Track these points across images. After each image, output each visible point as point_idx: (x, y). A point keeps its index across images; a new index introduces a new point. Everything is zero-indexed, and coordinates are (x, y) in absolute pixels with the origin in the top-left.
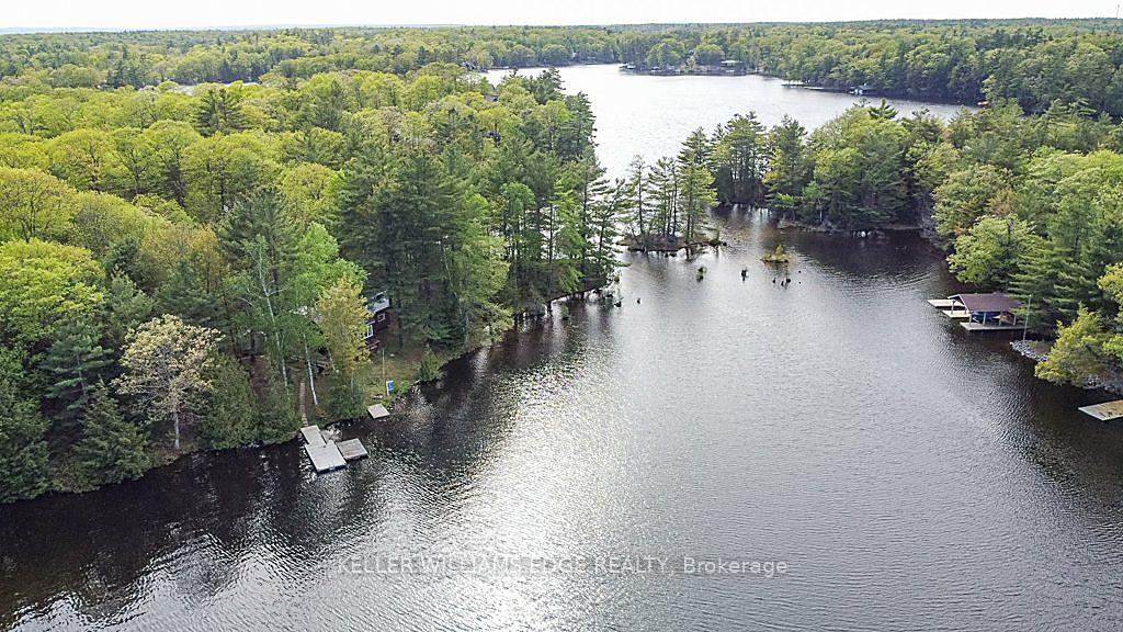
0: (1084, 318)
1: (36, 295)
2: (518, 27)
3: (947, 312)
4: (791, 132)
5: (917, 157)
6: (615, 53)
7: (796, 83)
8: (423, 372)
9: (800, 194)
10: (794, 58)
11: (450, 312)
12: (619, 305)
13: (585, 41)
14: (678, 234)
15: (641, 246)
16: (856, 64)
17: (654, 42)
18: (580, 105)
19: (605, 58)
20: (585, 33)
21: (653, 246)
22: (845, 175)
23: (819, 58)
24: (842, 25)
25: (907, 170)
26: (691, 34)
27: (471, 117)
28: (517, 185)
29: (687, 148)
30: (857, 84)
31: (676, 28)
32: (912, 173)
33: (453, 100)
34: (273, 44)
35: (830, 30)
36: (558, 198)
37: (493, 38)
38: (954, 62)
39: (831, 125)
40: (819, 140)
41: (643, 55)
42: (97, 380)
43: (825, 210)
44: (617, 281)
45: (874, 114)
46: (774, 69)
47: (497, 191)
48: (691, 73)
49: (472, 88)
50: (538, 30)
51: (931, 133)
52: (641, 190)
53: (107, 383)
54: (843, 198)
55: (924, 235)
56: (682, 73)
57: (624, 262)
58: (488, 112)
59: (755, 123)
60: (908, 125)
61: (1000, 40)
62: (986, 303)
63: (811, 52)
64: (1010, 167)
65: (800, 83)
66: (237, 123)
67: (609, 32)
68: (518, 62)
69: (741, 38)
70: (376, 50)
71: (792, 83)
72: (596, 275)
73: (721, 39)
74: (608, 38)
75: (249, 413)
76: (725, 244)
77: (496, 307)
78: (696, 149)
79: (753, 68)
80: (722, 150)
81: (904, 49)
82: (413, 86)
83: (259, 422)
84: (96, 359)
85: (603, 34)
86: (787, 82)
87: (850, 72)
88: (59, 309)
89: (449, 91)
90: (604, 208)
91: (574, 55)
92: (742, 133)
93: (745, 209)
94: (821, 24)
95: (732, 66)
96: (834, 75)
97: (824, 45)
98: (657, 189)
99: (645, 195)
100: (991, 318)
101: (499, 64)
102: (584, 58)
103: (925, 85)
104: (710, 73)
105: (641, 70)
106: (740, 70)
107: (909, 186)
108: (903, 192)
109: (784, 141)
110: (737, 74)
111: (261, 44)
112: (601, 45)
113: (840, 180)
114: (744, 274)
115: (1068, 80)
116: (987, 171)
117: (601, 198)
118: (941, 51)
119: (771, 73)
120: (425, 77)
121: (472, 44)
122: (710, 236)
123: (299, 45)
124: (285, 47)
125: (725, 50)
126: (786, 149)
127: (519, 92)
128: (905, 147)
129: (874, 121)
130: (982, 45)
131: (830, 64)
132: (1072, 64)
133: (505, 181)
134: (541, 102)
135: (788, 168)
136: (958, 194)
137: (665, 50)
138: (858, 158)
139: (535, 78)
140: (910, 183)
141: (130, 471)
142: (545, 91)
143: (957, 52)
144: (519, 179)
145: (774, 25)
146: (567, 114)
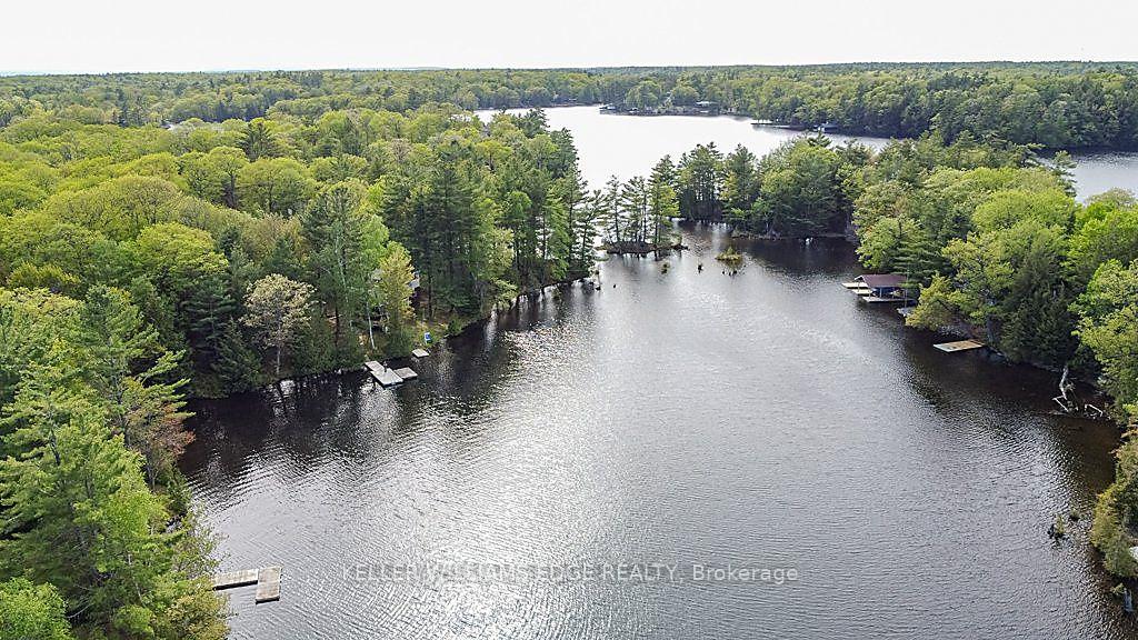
0: (938, 280)
1: (186, 258)
2: (502, 70)
3: (856, 291)
4: (742, 157)
5: (843, 177)
6: (595, 95)
7: (765, 122)
8: (450, 329)
9: (750, 208)
10: (763, 99)
11: (468, 287)
12: (599, 289)
13: (567, 83)
14: (648, 241)
15: (616, 250)
16: (819, 104)
17: (633, 84)
18: (564, 138)
19: (587, 100)
20: (567, 76)
21: (626, 250)
22: (784, 192)
23: (786, 99)
24: (813, 68)
25: (836, 187)
26: (667, 76)
27: (469, 148)
28: (518, 193)
29: (656, 172)
30: (820, 122)
31: (655, 71)
32: (840, 190)
33: (452, 134)
34: (266, 87)
35: (801, 72)
36: (550, 203)
37: (477, 80)
38: (906, 102)
39: (778, 153)
40: (767, 165)
41: (622, 97)
42: (229, 319)
43: (770, 221)
44: (597, 273)
45: (812, 142)
46: (746, 110)
47: (503, 198)
48: (668, 113)
49: (466, 124)
50: (520, 72)
51: (859, 158)
52: (617, 204)
53: (235, 320)
54: (784, 211)
55: (848, 240)
56: (659, 113)
57: (602, 257)
58: (484, 145)
59: (714, 152)
60: (840, 151)
61: (949, 82)
62: (882, 281)
63: (778, 93)
64: (912, 182)
65: (769, 122)
66: (273, 152)
67: (590, 75)
68: (502, 103)
69: (715, 79)
70: (368, 92)
71: (761, 121)
72: (580, 270)
73: (696, 81)
74: (589, 80)
75: (331, 348)
76: (686, 248)
77: (504, 283)
78: (663, 172)
79: (726, 108)
80: (687, 174)
81: (862, 90)
82: (415, 123)
83: (336, 355)
84: (226, 305)
85: (584, 76)
86: (756, 122)
87: (814, 111)
88: (202, 268)
89: (447, 126)
90: (586, 214)
91: (556, 96)
92: (703, 161)
93: (706, 225)
94: (794, 68)
95: (706, 108)
96: (798, 114)
97: (792, 87)
98: (629, 203)
99: (620, 208)
100: (886, 292)
101: (484, 105)
102: (566, 100)
103: (880, 123)
104: (685, 113)
105: (620, 110)
106: (714, 111)
107: (839, 201)
108: (833, 205)
109: (737, 166)
110: (710, 115)
111: (254, 86)
112: (582, 87)
113: (782, 196)
114: (700, 268)
115: (1004, 118)
116: (894, 184)
117: (583, 205)
118: (896, 92)
119: (742, 113)
120: (424, 114)
121: (458, 86)
122: (675, 241)
123: (290, 87)
124: (278, 88)
125: (700, 91)
126: (738, 172)
127: (509, 128)
128: (834, 169)
129: (811, 149)
130: (933, 87)
131: (795, 104)
132: (1008, 103)
133: (508, 190)
134: (529, 136)
135: (741, 187)
136: (871, 204)
137: (643, 91)
138: (795, 179)
139: (522, 116)
140: (839, 197)
141: (250, 384)
142: (532, 127)
143: (910, 92)
144: (519, 189)
145: (750, 67)
146: (553, 147)
